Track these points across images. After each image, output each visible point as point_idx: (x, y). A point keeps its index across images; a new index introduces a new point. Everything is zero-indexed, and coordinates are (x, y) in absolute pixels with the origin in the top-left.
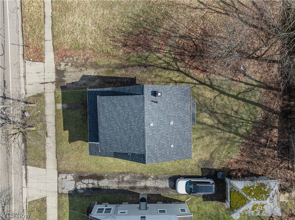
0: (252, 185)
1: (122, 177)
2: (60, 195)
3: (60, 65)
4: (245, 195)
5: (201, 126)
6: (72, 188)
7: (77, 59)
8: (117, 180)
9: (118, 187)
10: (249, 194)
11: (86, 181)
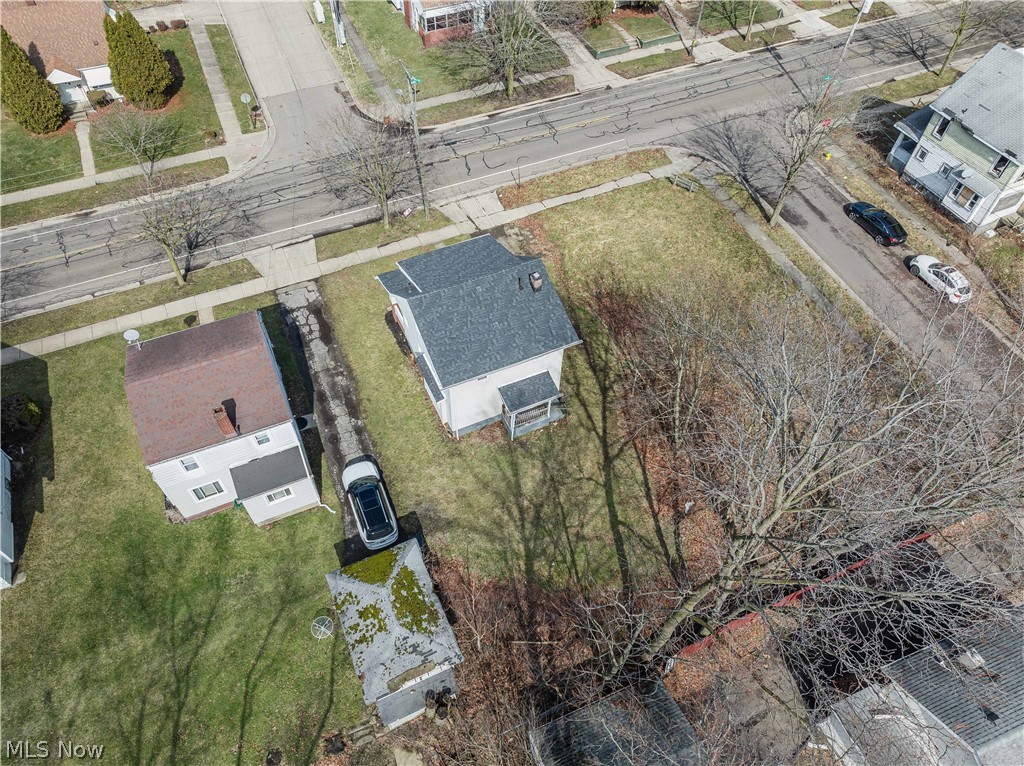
0: (424, 590)
1: (342, 373)
2: (274, 293)
3: (512, 228)
4: (394, 574)
5: (509, 473)
6: (290, 304)
7: (535, 244)
8: (331, 367)
9: (316, 373)
10: (399, 584)
11: (313, 320)
